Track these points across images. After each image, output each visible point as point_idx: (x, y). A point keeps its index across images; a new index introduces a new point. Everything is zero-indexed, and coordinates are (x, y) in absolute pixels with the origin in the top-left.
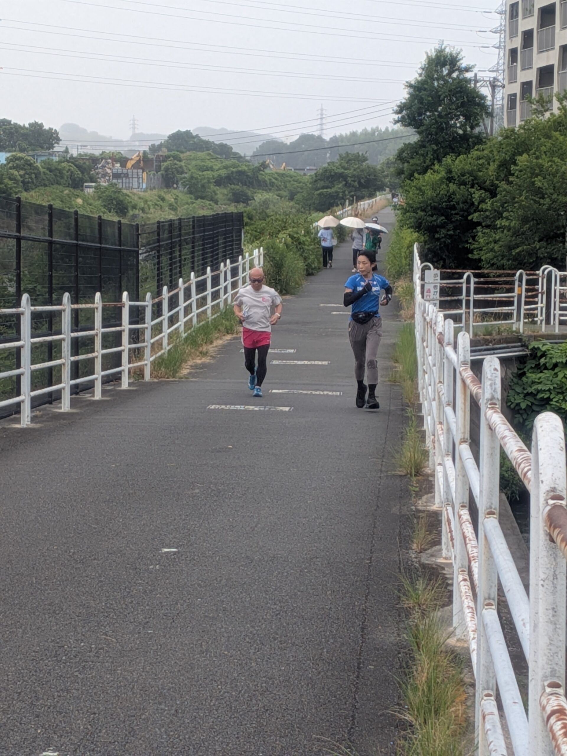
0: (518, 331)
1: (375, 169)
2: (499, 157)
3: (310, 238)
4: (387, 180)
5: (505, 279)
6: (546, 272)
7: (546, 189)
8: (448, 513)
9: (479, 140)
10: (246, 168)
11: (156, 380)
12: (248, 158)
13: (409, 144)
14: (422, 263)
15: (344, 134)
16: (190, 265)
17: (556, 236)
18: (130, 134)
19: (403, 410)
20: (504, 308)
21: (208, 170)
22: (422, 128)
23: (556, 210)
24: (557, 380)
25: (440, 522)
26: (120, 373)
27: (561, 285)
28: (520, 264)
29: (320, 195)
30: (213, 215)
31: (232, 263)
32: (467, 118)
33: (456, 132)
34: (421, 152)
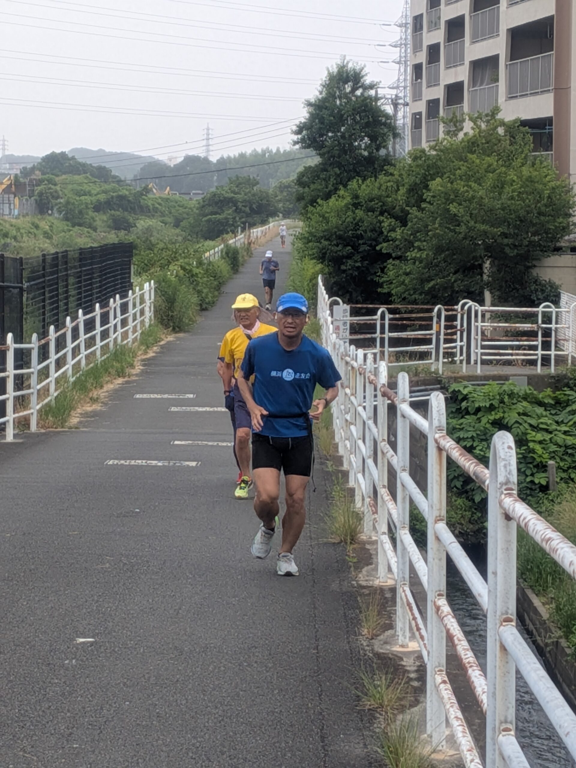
0: (436, 372)
1: (267, 193)
2: (408, 181)
3: (203, 269)
4: (281, 205)
5: (422, 315)
6: (466, 308)
7: (462, 217)
8: (406, 594)
9: (387, 161)
10: (127, 193)
11: (43, 431)
12: (129, 182)
13: (310, 167)
14: (329, 297)
16: (77, 301)
17: (473, 267)
20: (422, 347)
21: (86, 195)
22: (325, 150)
23: (473, 239)
26: (4, 423)
27: (482, 322)
29: (209, 221)
31: (121, 298)
32: (373, 138)
33: (361, 154)
34: (322, 176)
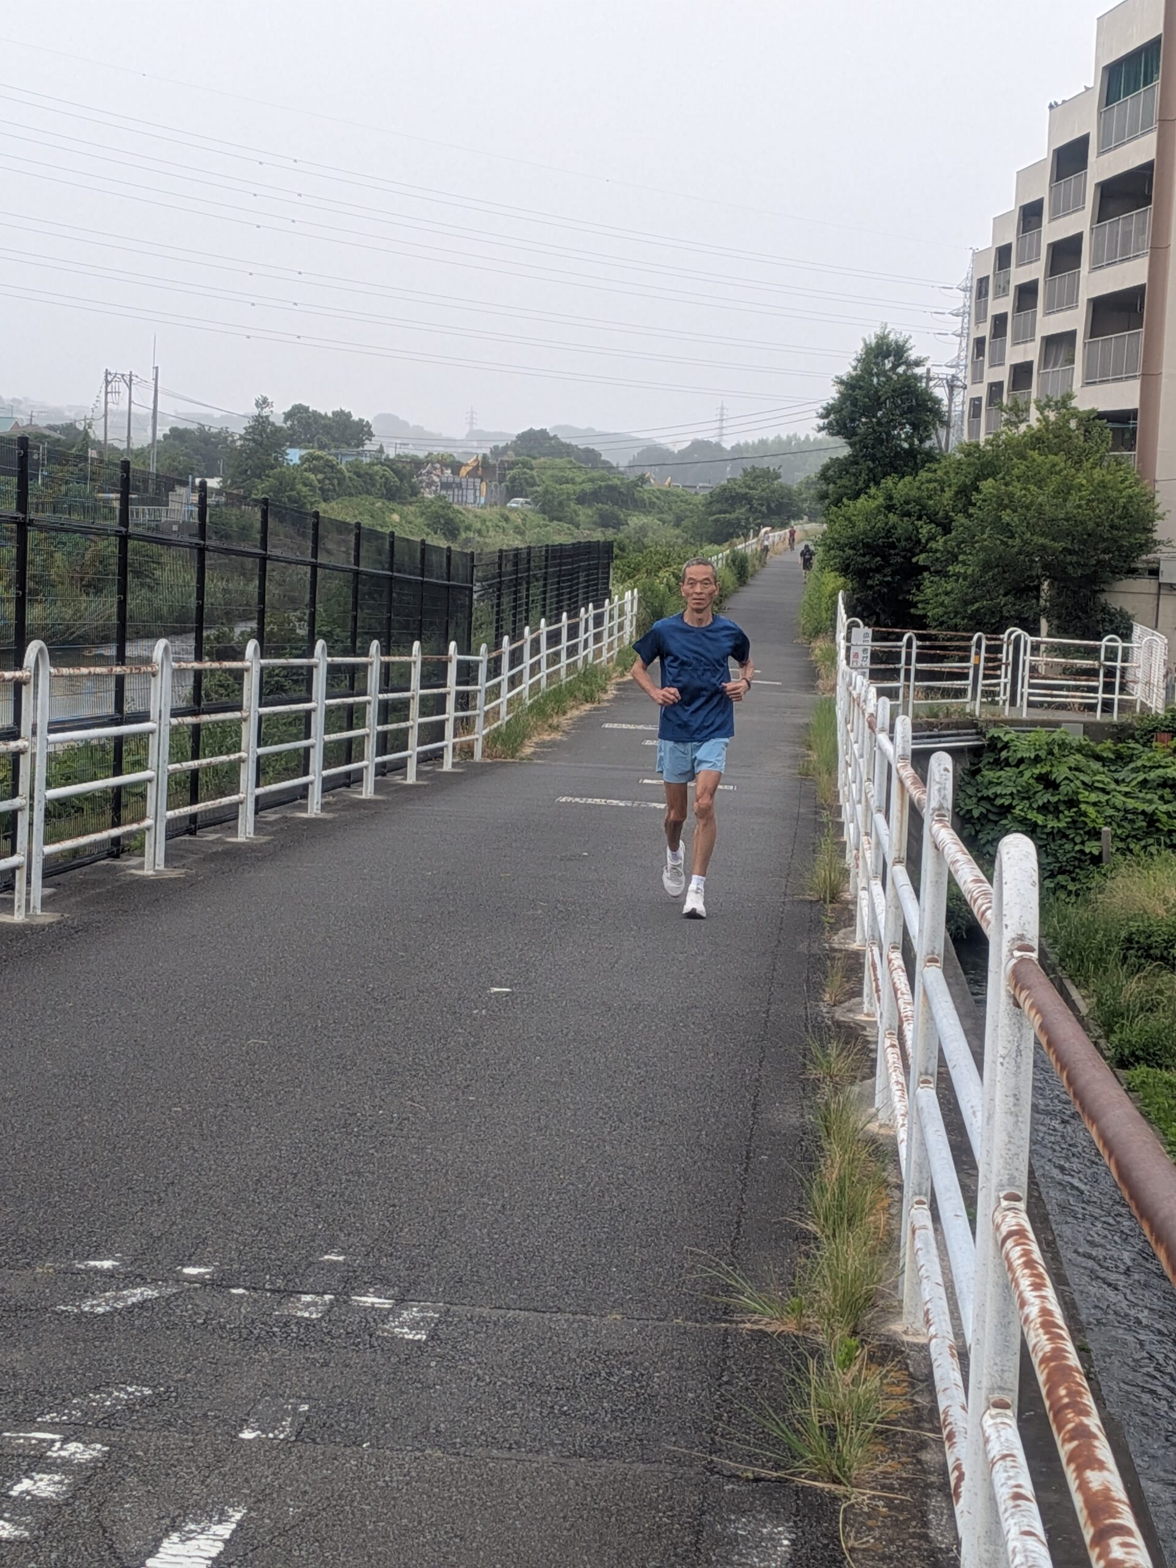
0: (972, 714)
1: (789, 489)
2: (956, 480)
4: (805, 505)
5: (957, 643)
6: (1013, 637)
7: (1017, 526)
8: (872, 954)
9: (930, 457)
10: (619, 483)
11: (489, 761)
12: (621, 469)
13: (837, 459)
14: (848, 617)
15: (750, 442)
16: (539, 609)
17: (1028, 589)
18: (466, 430)
19: (816, 813)
20: (956, 682)
21: (568, 483)
22: (856, 439)
23: (1028, 554)
24: (1021, 781)
25: (862, 965)
26: (442, 749)
27: (1032, 655)
28: (979, 626)
29: (716, 521)
30: (573, 544)
31: (595, 608)
32: (915, 427)
33: (900, 445)
34: (852, 470)
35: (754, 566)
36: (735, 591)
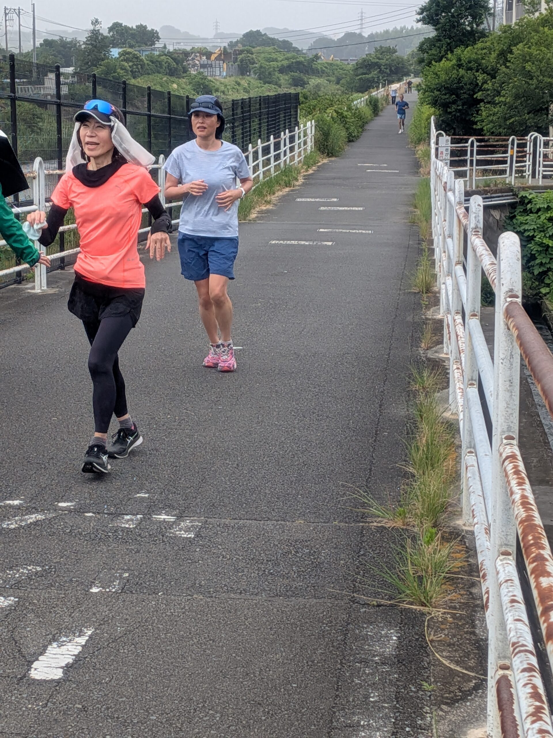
0: (510, 184)
1: (402, 59)
2: (498, 47)
3: (351, 112)
4: (412, 68)
5: (501, 143)
6: (532, 138)
7: (534, 72)
8: (448, 320)
9: (483, 35)
10: (303, 60)
12: (304, 51)
13: (429, 38)
14: (437, 131)
15: (379, 32)
16: (258, 134)
17: (541, 109)
18: (214, 33)
19: (419, 244)
20: (500, 166)
21: (274, 61)
22: (439, 26)
23: (542, 89)
24: (540, 221)
25: (443, 326)
27: (544, 148)
28: (515, 133)
29: (360, 79)
30: (276, 95)
31: (290, 132)
32: (474, 18)
33: (465, 29)
34: (437, 45)
35: (382, 105)
36: (372, 120)
